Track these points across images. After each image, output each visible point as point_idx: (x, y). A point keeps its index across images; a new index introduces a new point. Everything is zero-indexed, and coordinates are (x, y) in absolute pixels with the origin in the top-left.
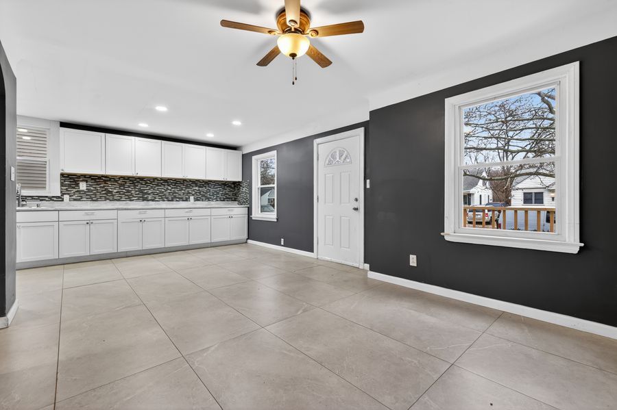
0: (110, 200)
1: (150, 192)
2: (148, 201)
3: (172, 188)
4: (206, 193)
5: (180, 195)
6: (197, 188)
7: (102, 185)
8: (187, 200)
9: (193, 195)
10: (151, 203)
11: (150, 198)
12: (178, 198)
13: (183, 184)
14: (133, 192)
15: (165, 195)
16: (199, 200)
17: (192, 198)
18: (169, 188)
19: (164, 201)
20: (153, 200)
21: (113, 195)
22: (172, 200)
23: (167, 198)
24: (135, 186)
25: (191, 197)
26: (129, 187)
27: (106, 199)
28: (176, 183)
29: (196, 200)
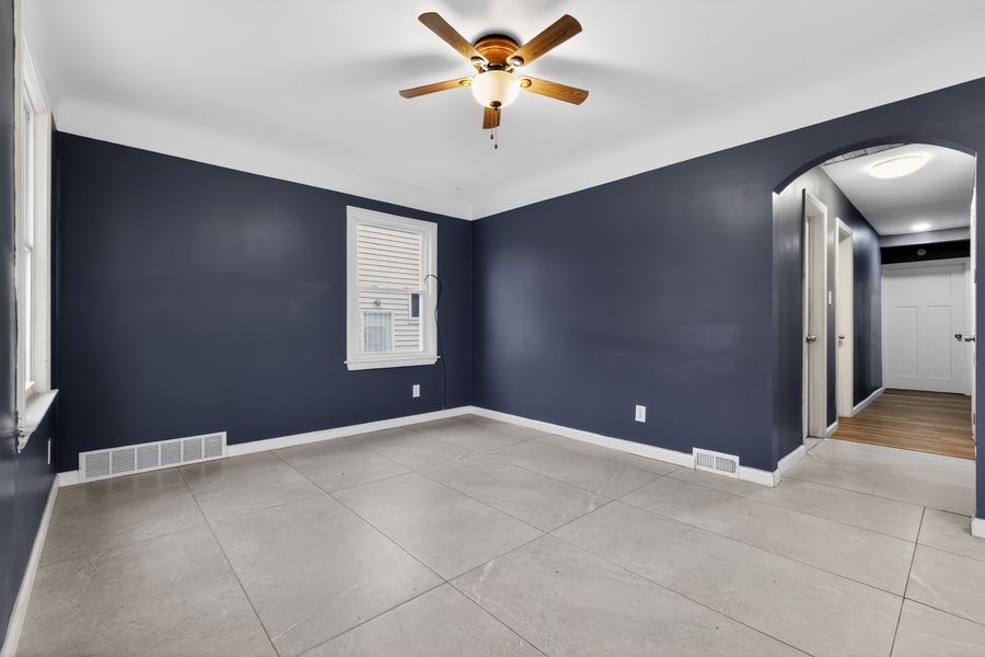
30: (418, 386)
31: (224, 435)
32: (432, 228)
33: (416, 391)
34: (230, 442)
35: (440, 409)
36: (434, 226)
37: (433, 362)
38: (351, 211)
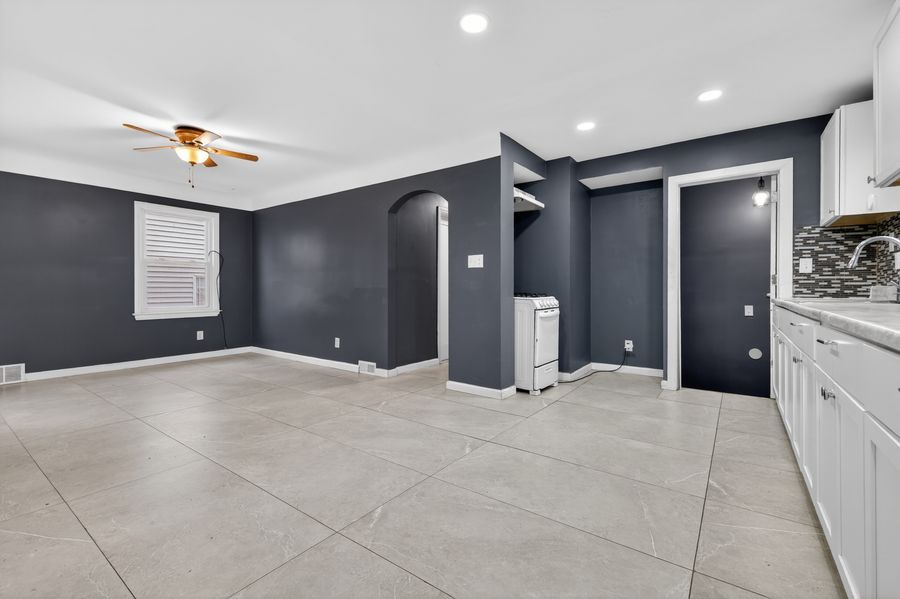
30: (202, 332)
31: (23, 366)
32: (215, 217)
33: (200, 335)
34: (27, 371)
35: (223, 349)
36: (216, 216)
37: (216, 314)
38: (138, 205)
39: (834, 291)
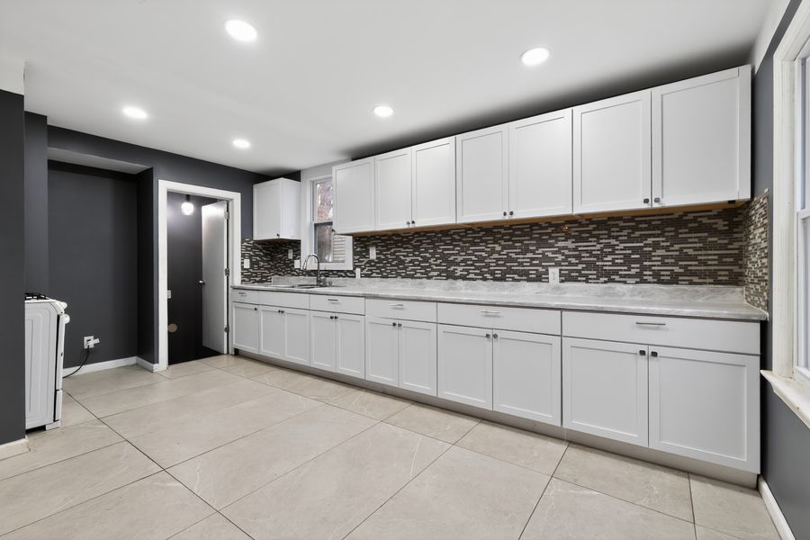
0: (403, 277)
1: (460, 258)
2: (456, 278)
3: (504, 248)
4: (599, 258)
5: (521, 264)
6: (569, 244)
7: (392, 251)
8: (540, 278)
9: (558, 264)
10: (460, 283)
11: (459, 273)
12: (515, 272)
13: (529, 234)
14: (432, 261)
15: (488, 266)
16: (575, 280)
17: (554, 273)
18: (498, 248)
19: (485, 279)
20: (464, 278)
21: (405, 268)
22: (503, 279)
23: (492, 273)
24: (435, 248)
25: (551, 270)
26: (426, 251)
27: (398, 275)
28: (512, 235)
29: (567, 278)
39: (257, 279)
